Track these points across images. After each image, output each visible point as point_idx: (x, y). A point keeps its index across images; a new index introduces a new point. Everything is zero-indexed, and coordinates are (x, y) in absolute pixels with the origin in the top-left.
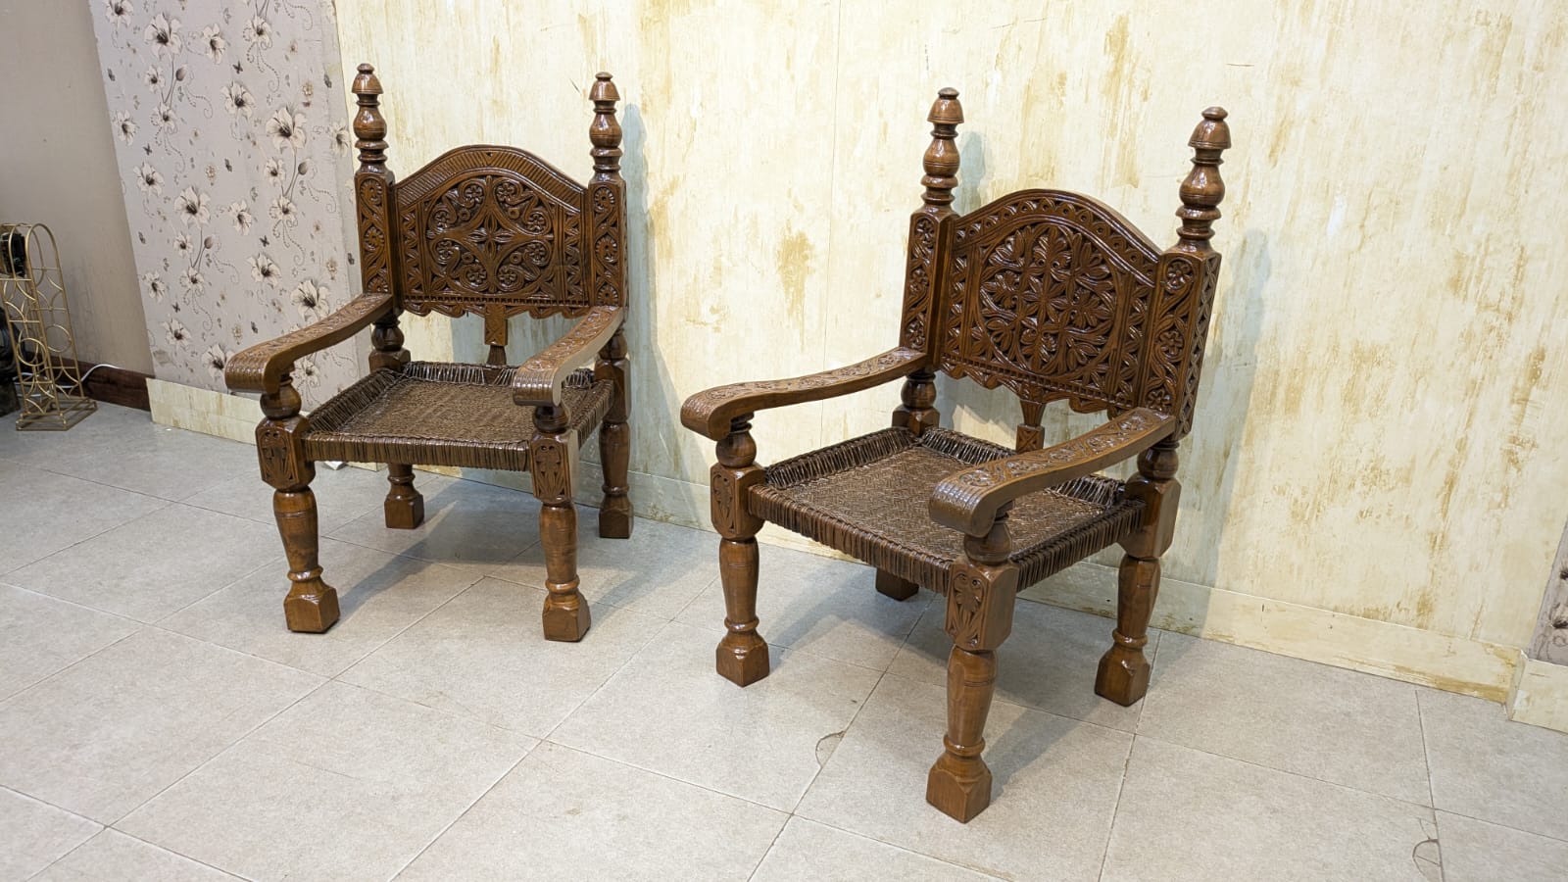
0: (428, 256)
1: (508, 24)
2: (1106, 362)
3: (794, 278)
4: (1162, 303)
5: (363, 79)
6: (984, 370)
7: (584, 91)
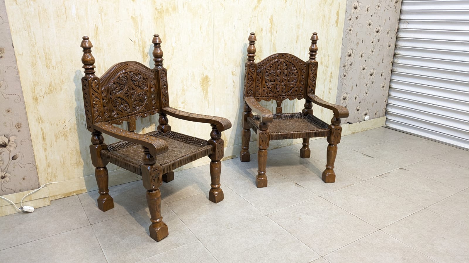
0: (111, 105)
1: (102, 20)
2: (297, 88)
3: (205, 88)
4: (311, 72)
5: (86, 42)
6: (267, 97)
7: (134, 41)
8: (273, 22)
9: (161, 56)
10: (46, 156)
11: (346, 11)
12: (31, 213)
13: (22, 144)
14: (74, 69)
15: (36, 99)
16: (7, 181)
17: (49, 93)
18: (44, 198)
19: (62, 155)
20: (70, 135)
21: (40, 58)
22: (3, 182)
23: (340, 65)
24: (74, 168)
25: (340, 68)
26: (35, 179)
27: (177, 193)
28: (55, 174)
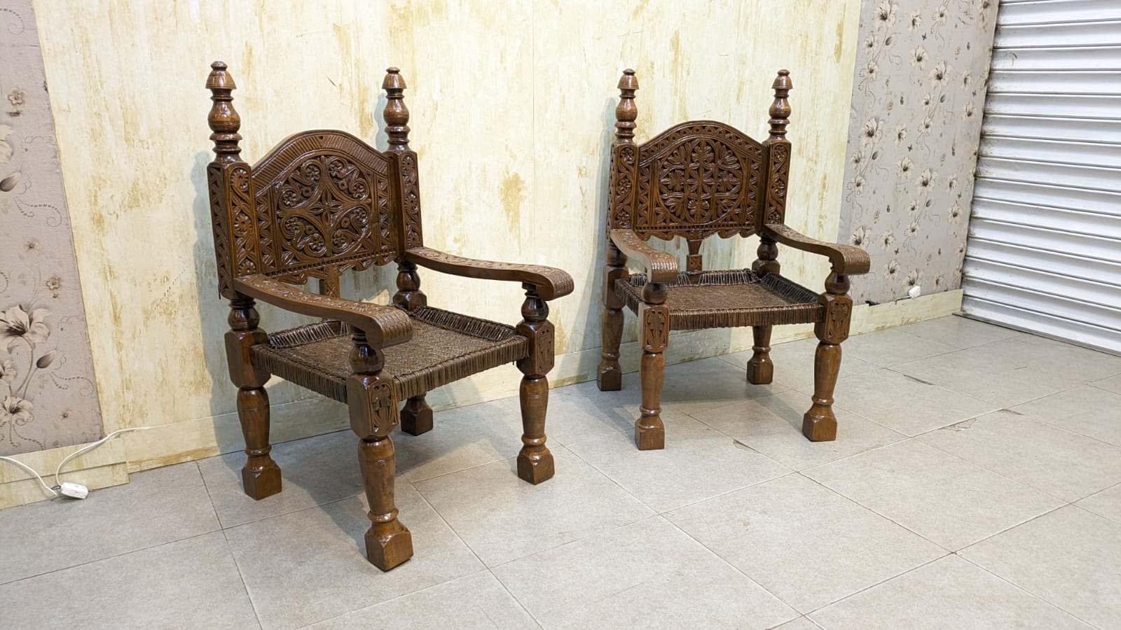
0: (279, 234)
1: (262, 31)
2: (739, 207)
3: (512, 205)
4: (773, 169)
5: (221, 75)
6: (665, 230)
7: (340, 85)
8: (680, 46)
9: (404, 120)
10: (120, 360)
11: (861, 26)
12: (81, 501)
13: (62, 329)
14: (193, 150)
15: (98, 221)
16: (23, 420)
17: (131, 208)
18: (112, 465)
19: (160, 360)
20: (180, 313)
21: (111, 120)
22: (13, 423)
23: (846, 158)
24: (190, 394)
25: (846, 165)
26: (93, 416)
27: (440, 459)
28: (141, 406)
